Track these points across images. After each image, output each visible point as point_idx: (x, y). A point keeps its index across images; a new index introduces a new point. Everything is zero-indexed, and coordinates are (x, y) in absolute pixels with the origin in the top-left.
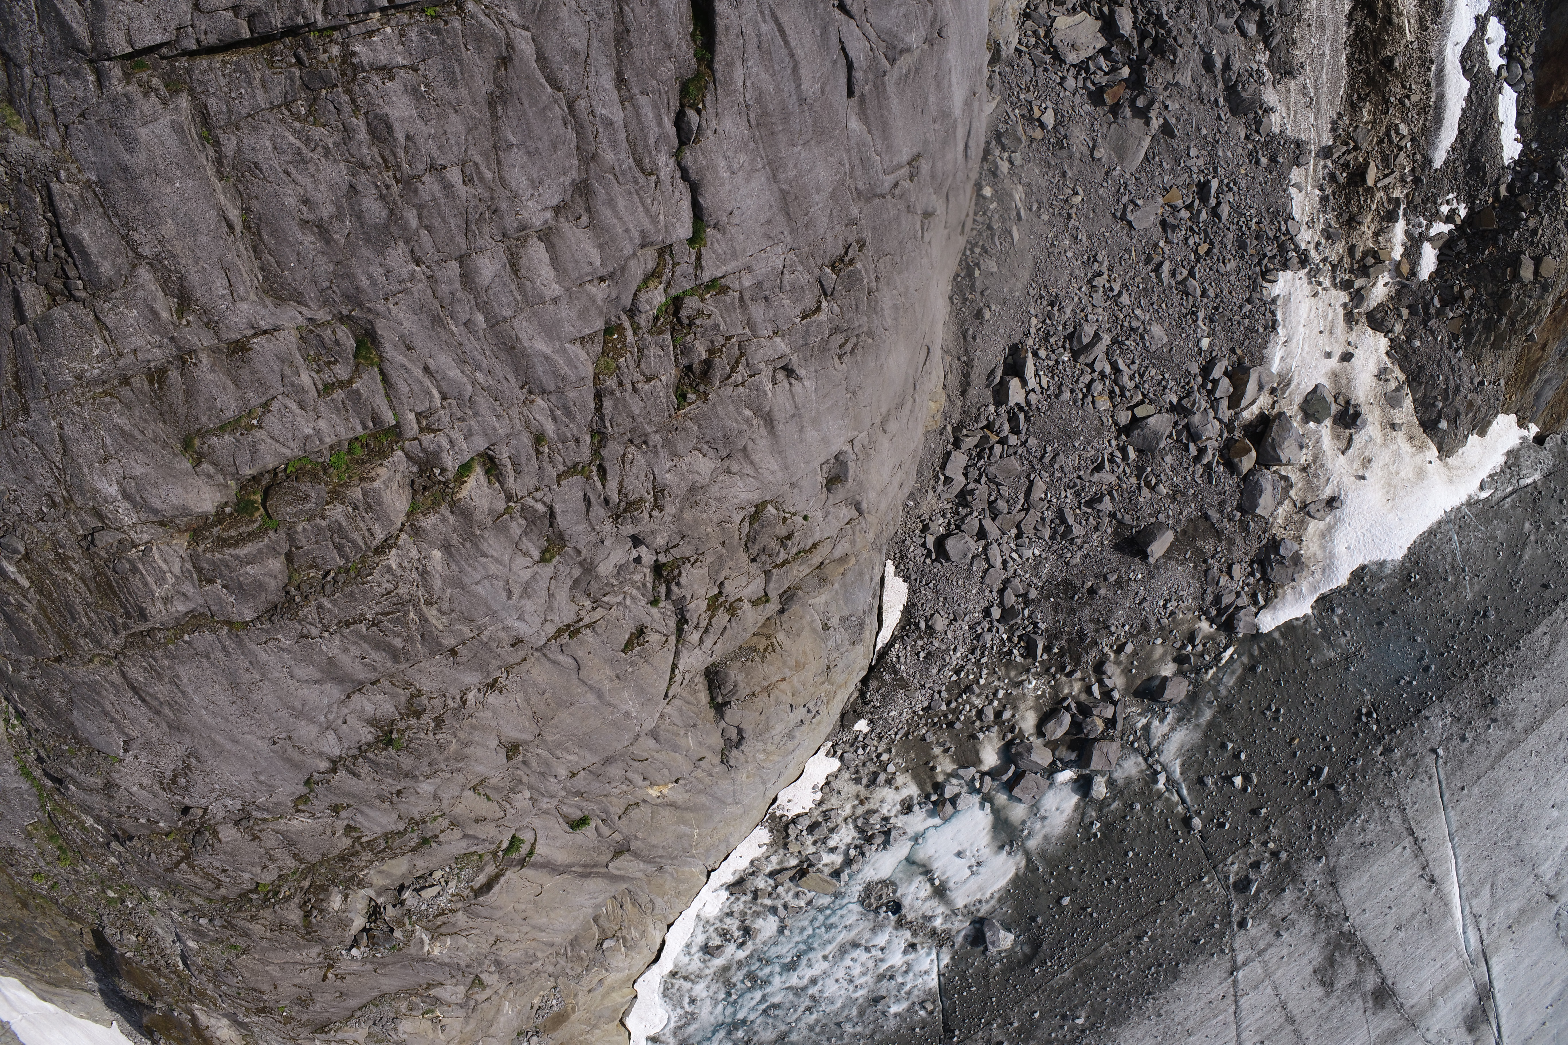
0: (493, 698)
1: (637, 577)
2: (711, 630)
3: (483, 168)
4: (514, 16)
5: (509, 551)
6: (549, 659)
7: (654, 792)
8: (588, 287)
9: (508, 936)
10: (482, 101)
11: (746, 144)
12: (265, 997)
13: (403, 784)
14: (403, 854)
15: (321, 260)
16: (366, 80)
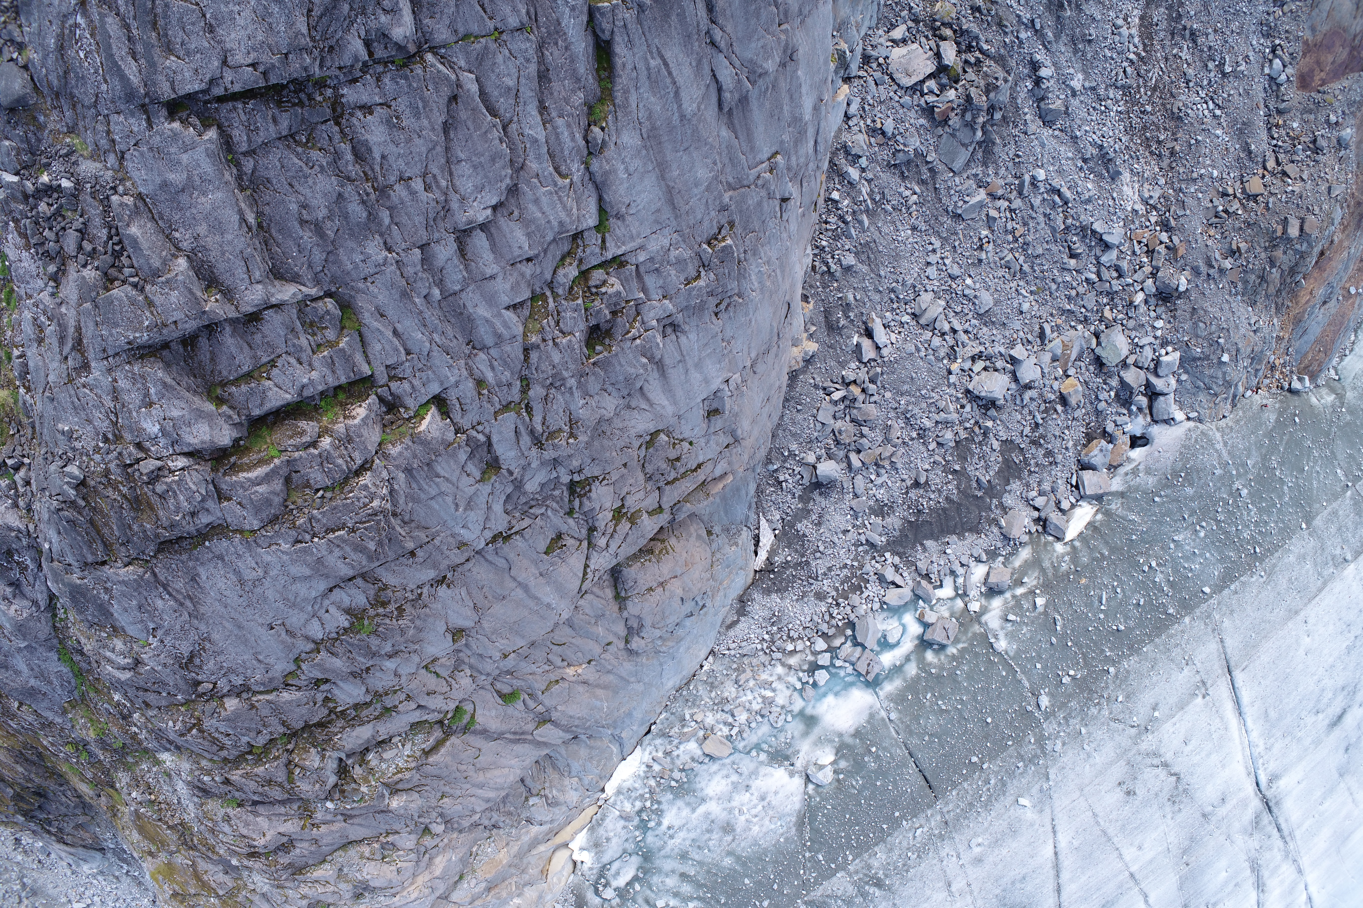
0: (442, 591)
1: (557, 493)
2: (616, 536)
3: (439, 178)
4: (462, 63)
5: (458, 472)
6: (487, 560)
7: (570, 671)
8: (518, 265)
9: (452, 791)
10: (439, 127)
11: (639, 152)
12: (256, 843)
13: (371, 663)
14: (369, 722)
15: (316, 251)
16: (352, 115)
